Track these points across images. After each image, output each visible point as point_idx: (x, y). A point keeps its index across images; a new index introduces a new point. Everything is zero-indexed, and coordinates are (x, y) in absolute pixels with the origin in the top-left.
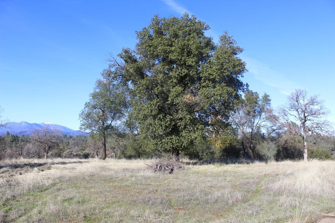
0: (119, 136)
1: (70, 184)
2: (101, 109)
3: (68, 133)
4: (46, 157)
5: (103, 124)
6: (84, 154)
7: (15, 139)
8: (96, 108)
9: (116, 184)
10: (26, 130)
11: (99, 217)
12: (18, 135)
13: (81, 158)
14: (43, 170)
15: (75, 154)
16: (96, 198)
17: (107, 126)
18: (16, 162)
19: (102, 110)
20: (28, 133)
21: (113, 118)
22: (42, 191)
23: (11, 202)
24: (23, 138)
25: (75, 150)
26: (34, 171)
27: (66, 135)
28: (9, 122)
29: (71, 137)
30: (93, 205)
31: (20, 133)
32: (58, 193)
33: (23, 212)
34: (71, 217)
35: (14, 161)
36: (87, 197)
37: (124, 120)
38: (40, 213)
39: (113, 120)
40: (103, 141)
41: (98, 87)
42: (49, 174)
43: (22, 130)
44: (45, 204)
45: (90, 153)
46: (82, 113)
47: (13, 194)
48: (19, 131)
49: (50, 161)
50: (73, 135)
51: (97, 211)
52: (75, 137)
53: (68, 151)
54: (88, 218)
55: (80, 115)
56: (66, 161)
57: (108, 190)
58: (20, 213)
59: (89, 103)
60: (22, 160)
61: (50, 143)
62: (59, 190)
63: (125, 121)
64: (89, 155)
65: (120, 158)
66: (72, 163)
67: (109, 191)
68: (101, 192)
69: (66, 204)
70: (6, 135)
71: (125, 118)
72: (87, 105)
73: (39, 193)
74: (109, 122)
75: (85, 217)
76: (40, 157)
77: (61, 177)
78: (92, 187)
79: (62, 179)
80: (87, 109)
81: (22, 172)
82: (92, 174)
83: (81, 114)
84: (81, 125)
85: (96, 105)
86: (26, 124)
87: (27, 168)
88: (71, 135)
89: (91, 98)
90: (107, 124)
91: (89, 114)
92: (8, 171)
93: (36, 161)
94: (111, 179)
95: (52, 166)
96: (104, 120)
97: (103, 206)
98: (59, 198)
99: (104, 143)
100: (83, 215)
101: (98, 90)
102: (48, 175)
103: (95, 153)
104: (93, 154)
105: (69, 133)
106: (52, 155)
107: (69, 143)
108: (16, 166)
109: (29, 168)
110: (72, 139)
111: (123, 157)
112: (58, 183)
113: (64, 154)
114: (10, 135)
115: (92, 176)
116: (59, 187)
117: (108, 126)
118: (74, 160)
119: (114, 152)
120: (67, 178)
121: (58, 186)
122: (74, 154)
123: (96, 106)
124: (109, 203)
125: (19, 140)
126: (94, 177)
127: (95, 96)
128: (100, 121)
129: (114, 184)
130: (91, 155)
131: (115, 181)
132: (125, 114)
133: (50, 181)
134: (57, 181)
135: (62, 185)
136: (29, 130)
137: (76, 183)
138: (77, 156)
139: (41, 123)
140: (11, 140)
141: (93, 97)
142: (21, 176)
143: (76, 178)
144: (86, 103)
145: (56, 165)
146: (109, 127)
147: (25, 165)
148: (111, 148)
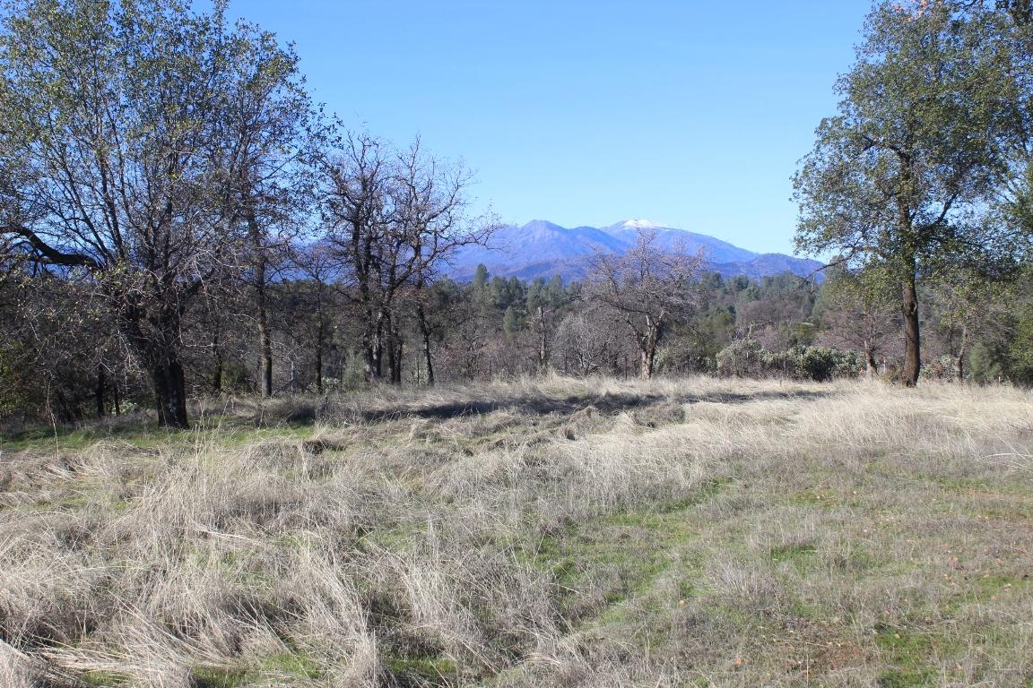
0: (983, 275)
1: (782, 484)
2: (893, 148)
3: (726, 265)
4: (645, 370)
5: (907, 218)
6: (810, 358)
7: (512, 296)
8: (872, 143)
9: (997, 497)
10: (552, 256)
11: (947, 635)
12: (520, 279)
13: (796, 378)
14: (653, 425)
15: (769, 358)
16: (916, 554)
17: (923, 229)
18: (534, 390)
19: (899, 154)
20: (561, 269)
21: (953, 189)
22: (669, 510)
23: (565, 544)
24: (543, 294)
25: (768, 342)
26: (619, 427)
27: (718, 277)
28: (496, 223)
29: (741, 285)
30: (910, 584)
31: (530, 269)
32: (736, 520)
33: (618, 584)
34: (820, 625)
35: (524, 385)
36: (871, 546)
37: (1007, 195)
38: (685, 592)
39: (954, 197)
40: (906, 301)
41: (877, 41)
42: (683, 441)
43: (533, 260)
44: (694, 559)
45: (837, 355)
46: (804, 172)
47: (560, 511)
48: (522, 262)
49: (667, 386)
50: (750, 277)
51: (932, 608)
52: (761, 283)
53: (737, 344)
54: (897, 636)
55: (795, 180)
56: (738, 391)
57: (962, 518)
58: (608, 586)
59: (837, 121)
60: (557, 384)
61: (663, 312)
62: (737, 507)
63: (1013, 199)
64: (833, 364)
65: (981, 379)
66: (766, 395)
67: (969, 527)
68: (933, 530)
69: (784, 567)
70: (475, 282)
71: (1012, 187)
72: (827, 132)
73: (660, 517)
74: (935, 208)
75: (880, 628)
76: (619, 371)
77: (736, 456)
78: (881, 503)
79: (743, 462)
80: (828, 151)
81: (572, 427)
82: (871, 447)
83: (801, 174)
84: (802, 228)
85: (872, 128)
86: (549, 233)
87: (589, 412)
88: (743, 273)
89: (846, 95)
90: (923, 217)
91: (840, 175)
92: (517, 423)
93: (611, 386)
94: (966, 474)
95: (687, 407)
96: (912, 200)
97: (955, 591)
98: (752, 542)
99: (912, 306)
100: (873, 621)
101: (877, 59)
102: (679, 444)
103: (862, 356)
104: (852, 362)
105: (733, 265)
106: (669, 362)
107: (732, 310)
108: (541, 406)
109: (595, 415)
110: (744, 293)
111: (996, 377)
112: (730, 480)
113: (720, 358)
114: (491, 279)
115: (875, 455)
116: (735, 496)
117: (932, 228)
118: (772, 384)
119: (953, 352)
120: (764, 461)
121: (734, 490)
122: (765, 358)
123: (870, 136)
124: (979, 577)
125: (525, 300)
126: (880, 463)
127: (861, 86)
128: (892, 205)
129: (988, 499)
130: (839, 367)
131: (987, 481)
132: (1012, 164)
133: (698, 471)
134: (724, 469)
135: (746, 486)
136: (561, 257)
137: (808, 483)
138: (779, 367)
139: (609, 224)
140: (498, 301)
141: (853, 91)
142: (573, 444)
143: (804, 461)
144: (824, 121)
145: (702, 404)
146: (935, 231)
147: (574, 400)
148: (940, 334)
